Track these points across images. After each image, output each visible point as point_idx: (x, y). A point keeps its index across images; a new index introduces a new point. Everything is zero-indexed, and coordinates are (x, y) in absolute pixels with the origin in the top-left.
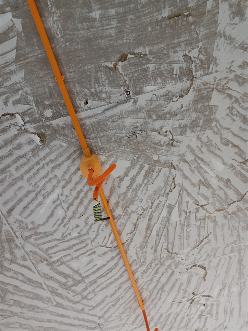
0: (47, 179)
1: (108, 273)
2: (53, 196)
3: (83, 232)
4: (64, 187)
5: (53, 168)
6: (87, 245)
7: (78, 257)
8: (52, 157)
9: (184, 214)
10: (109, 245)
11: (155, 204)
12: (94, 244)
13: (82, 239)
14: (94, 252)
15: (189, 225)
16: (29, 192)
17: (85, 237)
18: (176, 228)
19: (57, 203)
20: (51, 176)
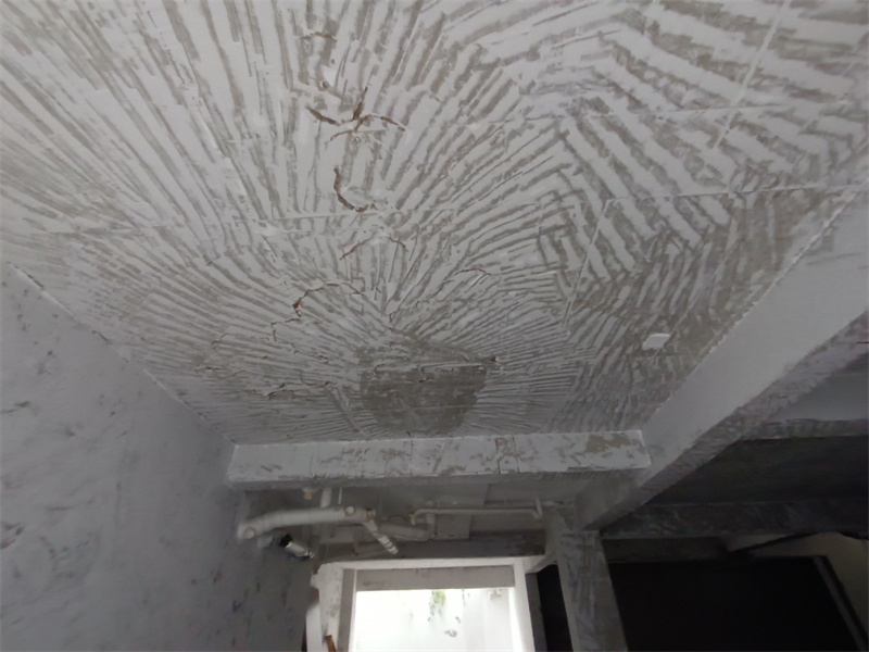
0: (507, 338)
1: (500, 234)
2: (510, 327)
3: (502, 293)
4: (497, 332)
5: (497, 344)
6: (506, 280)
7: (525, 268)
8: (494, 350)
9: (380, 288)
10: (481, 274)
11: (414, 304)
12: (497, 278)
13: (508, 288)
14: (502, 269)
15: (373, 275)
16: (528, 333)
17: (504, 288)
18: (391, 276)
19: (512, 322)
20: (502, 340)
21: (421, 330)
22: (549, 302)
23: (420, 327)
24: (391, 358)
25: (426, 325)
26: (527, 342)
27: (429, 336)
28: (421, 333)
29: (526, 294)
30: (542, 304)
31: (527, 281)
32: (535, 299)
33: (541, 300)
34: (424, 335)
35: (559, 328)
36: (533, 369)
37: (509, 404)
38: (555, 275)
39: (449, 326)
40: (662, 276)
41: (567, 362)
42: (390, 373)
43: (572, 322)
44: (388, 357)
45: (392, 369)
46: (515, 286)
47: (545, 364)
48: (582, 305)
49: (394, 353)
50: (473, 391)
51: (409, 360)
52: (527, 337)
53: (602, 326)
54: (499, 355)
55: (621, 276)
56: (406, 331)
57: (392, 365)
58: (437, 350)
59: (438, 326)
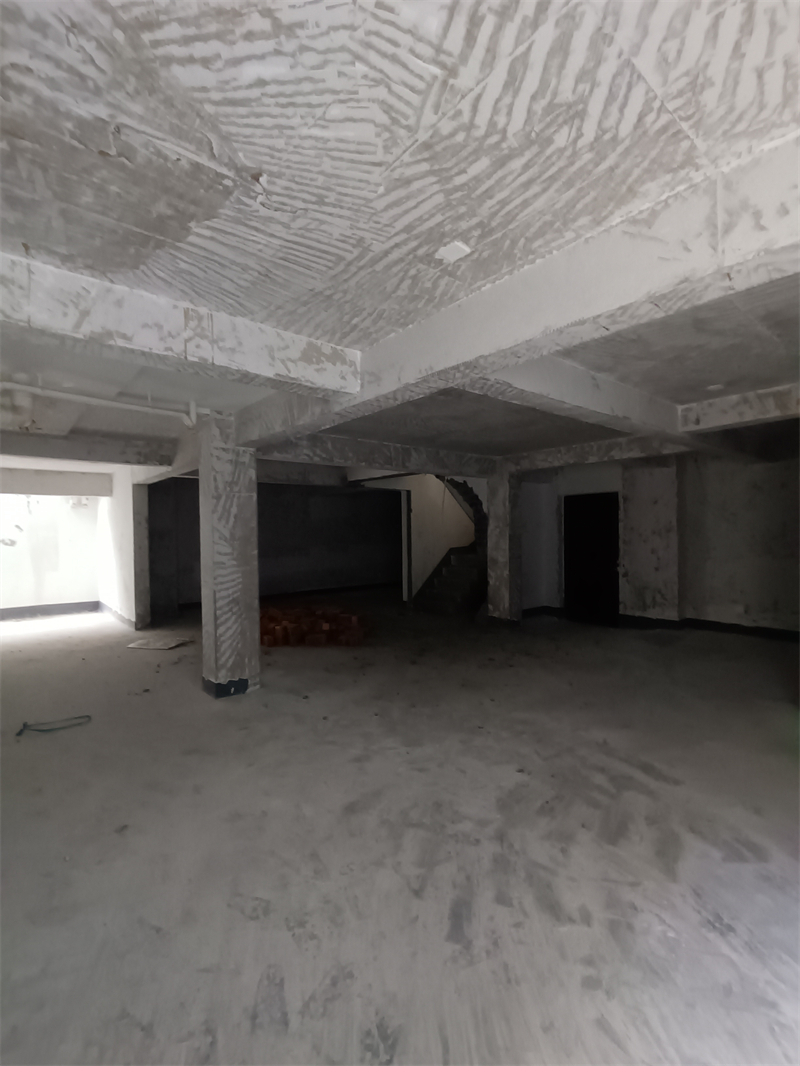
0: (300, 150)
2: (316, 132)
4: (292, 128)
5: (279, 151)
8: (267, 159)
12: (359, 18)
16: (333, 158)
17: (355, 47)
19: (325, 122)
20: (291, 149)
21: (159, 35)
22: (395, 121)
23: (160, 25)
24: (58, 63)
25: (173, 30)
26: (321, 173)
27: (169, 61)
28: (156, 44)
29: (377, 83)
30: (383, 119)
31: (394, 59)
32: (382, 103)
33: (388, 109)
34: (160, 51)
35: (377, 175)
36: (300, 222)
37: (233, 262)
38: (435, 77)
39: (219, 64)
40: (527, 167)
41: (349, 233)
42: (38, 100)
43: (396, 174)
44: (48, 58)
45: (46, 92)
46: (373, 57)
47: (322, 222)
48: (426, 155)
49: (69, 55)
50: (192, 217)
51: (97, 91)
52: (327, 165)
53: (422, 202)
54: (271, 174)
55: (494, 139)
56: (125, 17)
57: (52, 83)
58: (169, 102)
59: (199, 49)
